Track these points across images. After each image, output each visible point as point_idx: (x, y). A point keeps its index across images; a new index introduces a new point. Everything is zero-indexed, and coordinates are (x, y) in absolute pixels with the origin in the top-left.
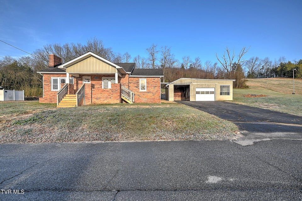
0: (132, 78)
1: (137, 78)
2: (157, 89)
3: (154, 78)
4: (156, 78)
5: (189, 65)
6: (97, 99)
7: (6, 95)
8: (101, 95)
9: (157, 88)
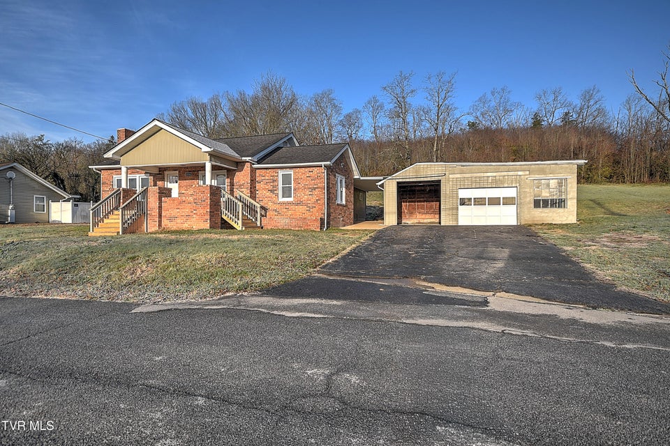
0: (263, 171)
1: (272, 170)
2: (317, 196)
3: (311, 169)
4: (316, 169)
5: (559, 114)
6: (170, 219)
7: (76, 212)
8: (178, 210)
9: (316, 192)
